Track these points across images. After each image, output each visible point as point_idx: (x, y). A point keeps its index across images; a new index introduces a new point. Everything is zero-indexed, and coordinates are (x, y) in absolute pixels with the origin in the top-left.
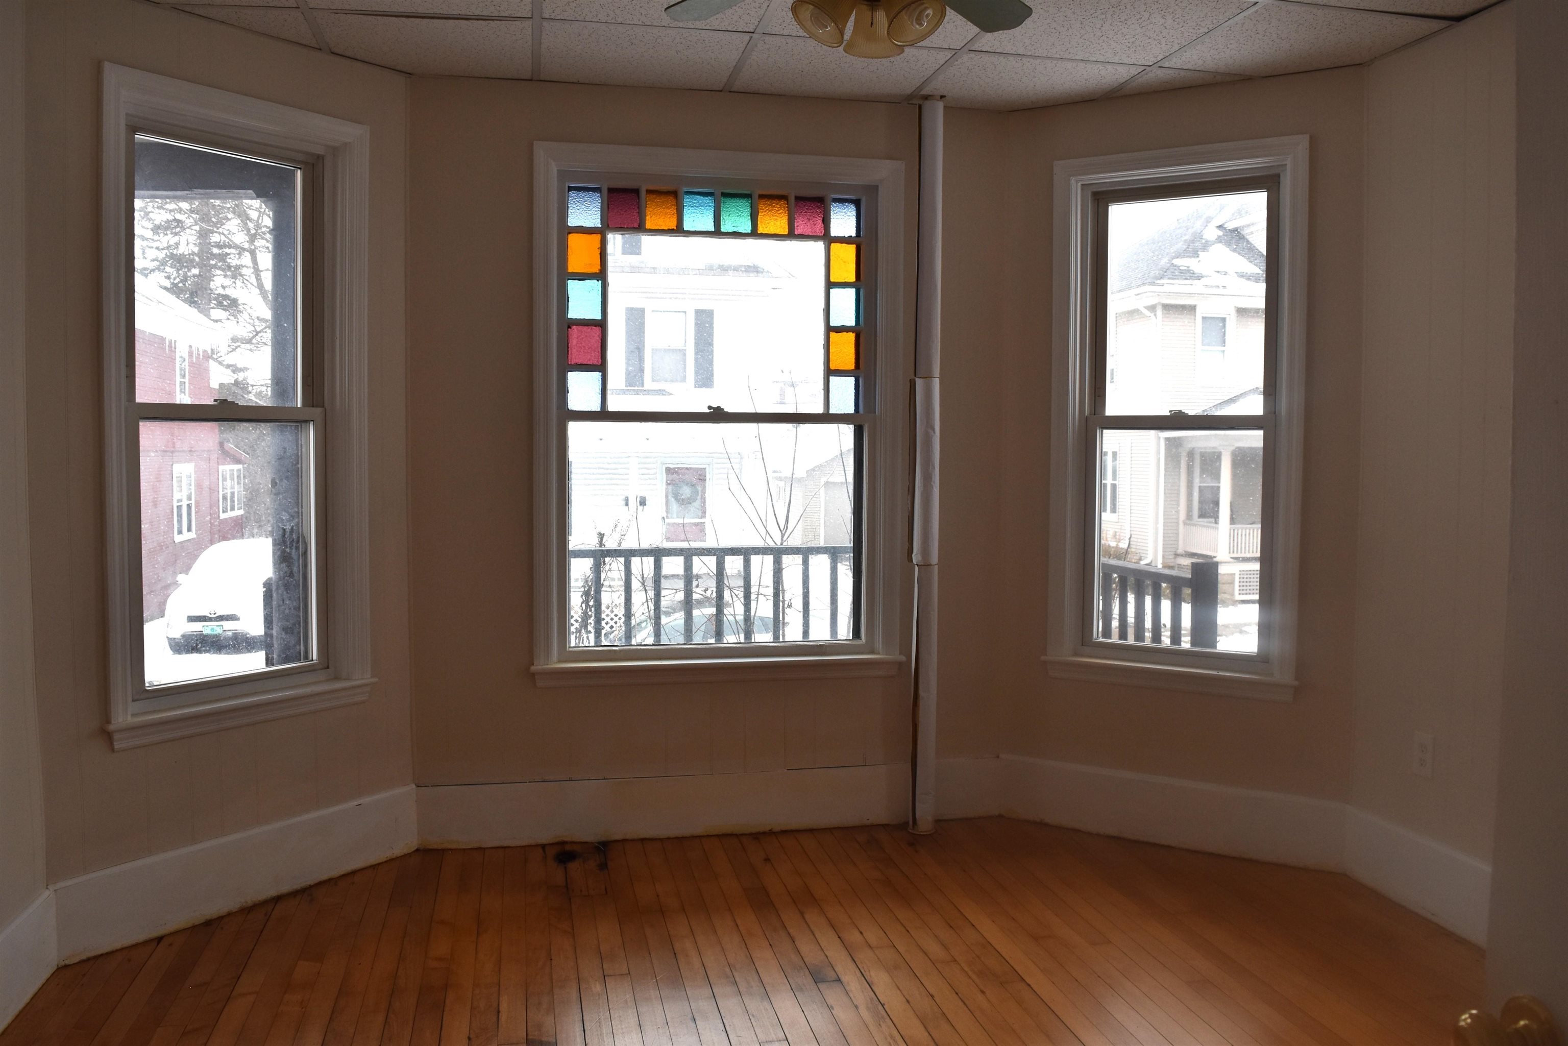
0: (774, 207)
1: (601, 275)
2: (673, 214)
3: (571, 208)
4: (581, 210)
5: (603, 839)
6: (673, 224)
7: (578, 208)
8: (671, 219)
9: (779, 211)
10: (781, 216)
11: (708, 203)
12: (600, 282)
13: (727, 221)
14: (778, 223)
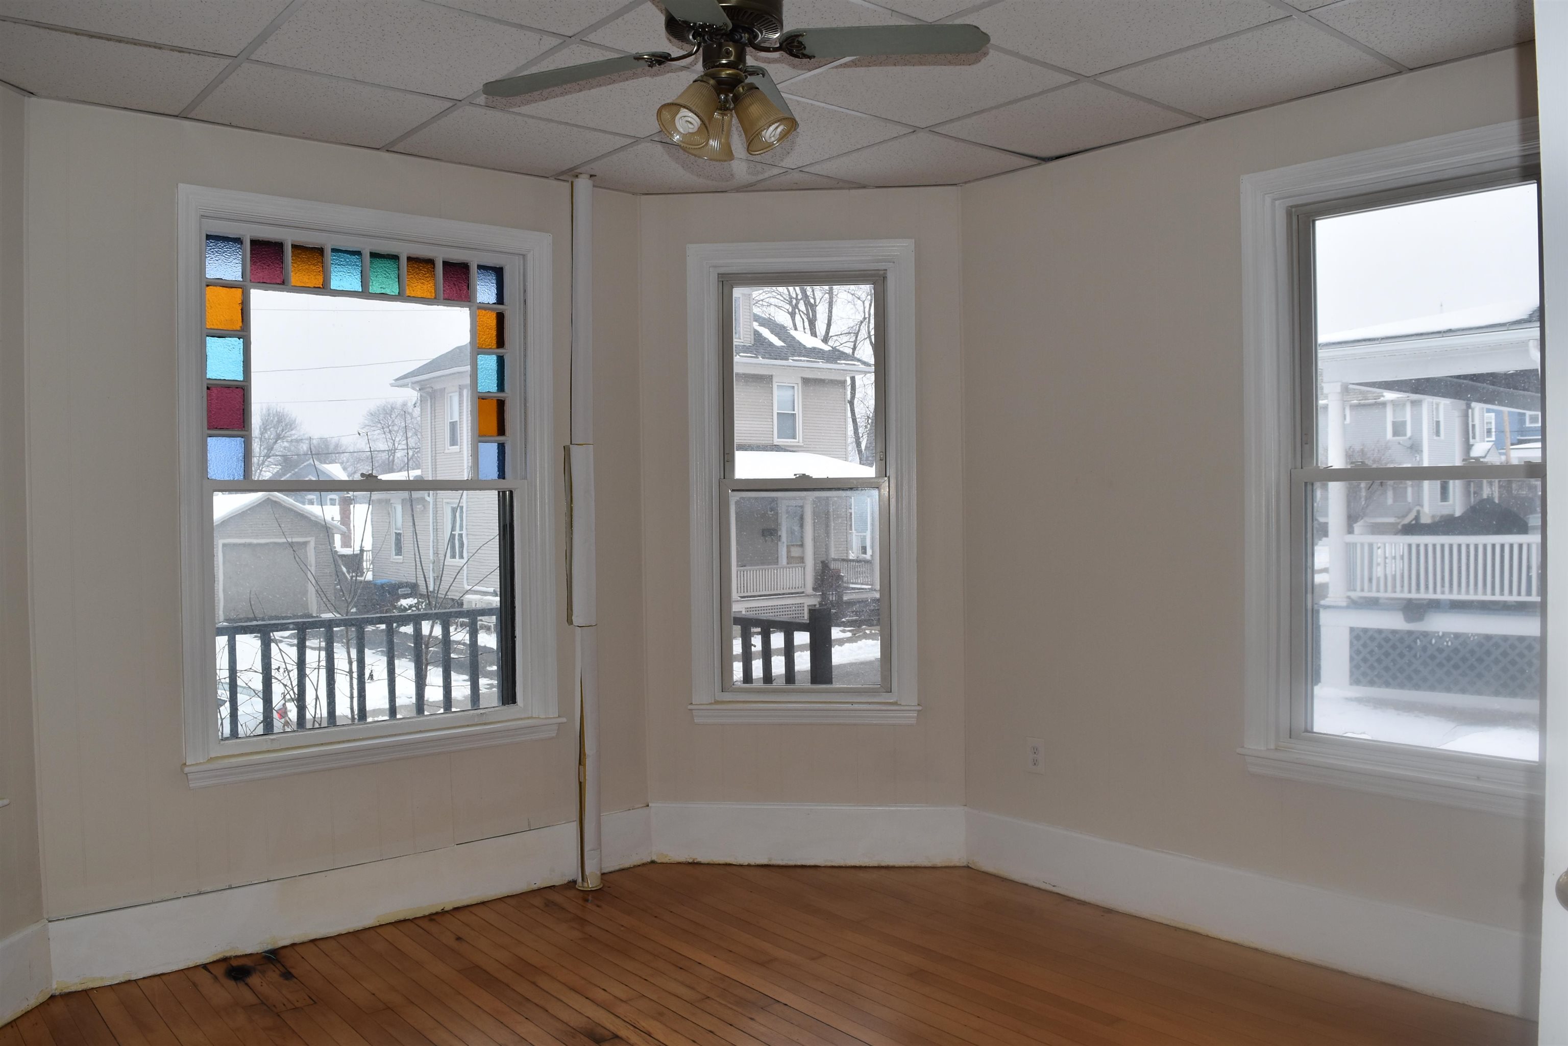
0: (421, 270)
1: (243, 332)
2: (319, 272)
3: (209, 258)
4: (220, 261)
5: (270, 947)
6: (319, 282)
7: (217, 259)
8: (317, 277)
9: (426, 274)
10: (428, 280)
11: (355, 262)
12: (242, 340)
13: (374, 282)
14: (425, 287)
